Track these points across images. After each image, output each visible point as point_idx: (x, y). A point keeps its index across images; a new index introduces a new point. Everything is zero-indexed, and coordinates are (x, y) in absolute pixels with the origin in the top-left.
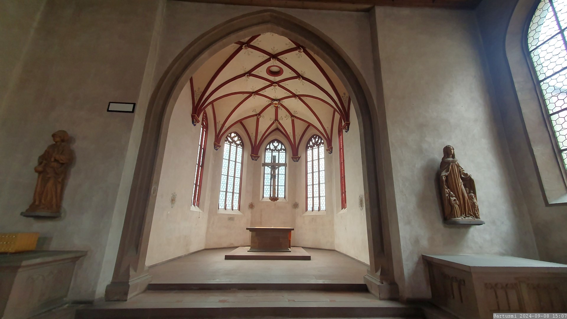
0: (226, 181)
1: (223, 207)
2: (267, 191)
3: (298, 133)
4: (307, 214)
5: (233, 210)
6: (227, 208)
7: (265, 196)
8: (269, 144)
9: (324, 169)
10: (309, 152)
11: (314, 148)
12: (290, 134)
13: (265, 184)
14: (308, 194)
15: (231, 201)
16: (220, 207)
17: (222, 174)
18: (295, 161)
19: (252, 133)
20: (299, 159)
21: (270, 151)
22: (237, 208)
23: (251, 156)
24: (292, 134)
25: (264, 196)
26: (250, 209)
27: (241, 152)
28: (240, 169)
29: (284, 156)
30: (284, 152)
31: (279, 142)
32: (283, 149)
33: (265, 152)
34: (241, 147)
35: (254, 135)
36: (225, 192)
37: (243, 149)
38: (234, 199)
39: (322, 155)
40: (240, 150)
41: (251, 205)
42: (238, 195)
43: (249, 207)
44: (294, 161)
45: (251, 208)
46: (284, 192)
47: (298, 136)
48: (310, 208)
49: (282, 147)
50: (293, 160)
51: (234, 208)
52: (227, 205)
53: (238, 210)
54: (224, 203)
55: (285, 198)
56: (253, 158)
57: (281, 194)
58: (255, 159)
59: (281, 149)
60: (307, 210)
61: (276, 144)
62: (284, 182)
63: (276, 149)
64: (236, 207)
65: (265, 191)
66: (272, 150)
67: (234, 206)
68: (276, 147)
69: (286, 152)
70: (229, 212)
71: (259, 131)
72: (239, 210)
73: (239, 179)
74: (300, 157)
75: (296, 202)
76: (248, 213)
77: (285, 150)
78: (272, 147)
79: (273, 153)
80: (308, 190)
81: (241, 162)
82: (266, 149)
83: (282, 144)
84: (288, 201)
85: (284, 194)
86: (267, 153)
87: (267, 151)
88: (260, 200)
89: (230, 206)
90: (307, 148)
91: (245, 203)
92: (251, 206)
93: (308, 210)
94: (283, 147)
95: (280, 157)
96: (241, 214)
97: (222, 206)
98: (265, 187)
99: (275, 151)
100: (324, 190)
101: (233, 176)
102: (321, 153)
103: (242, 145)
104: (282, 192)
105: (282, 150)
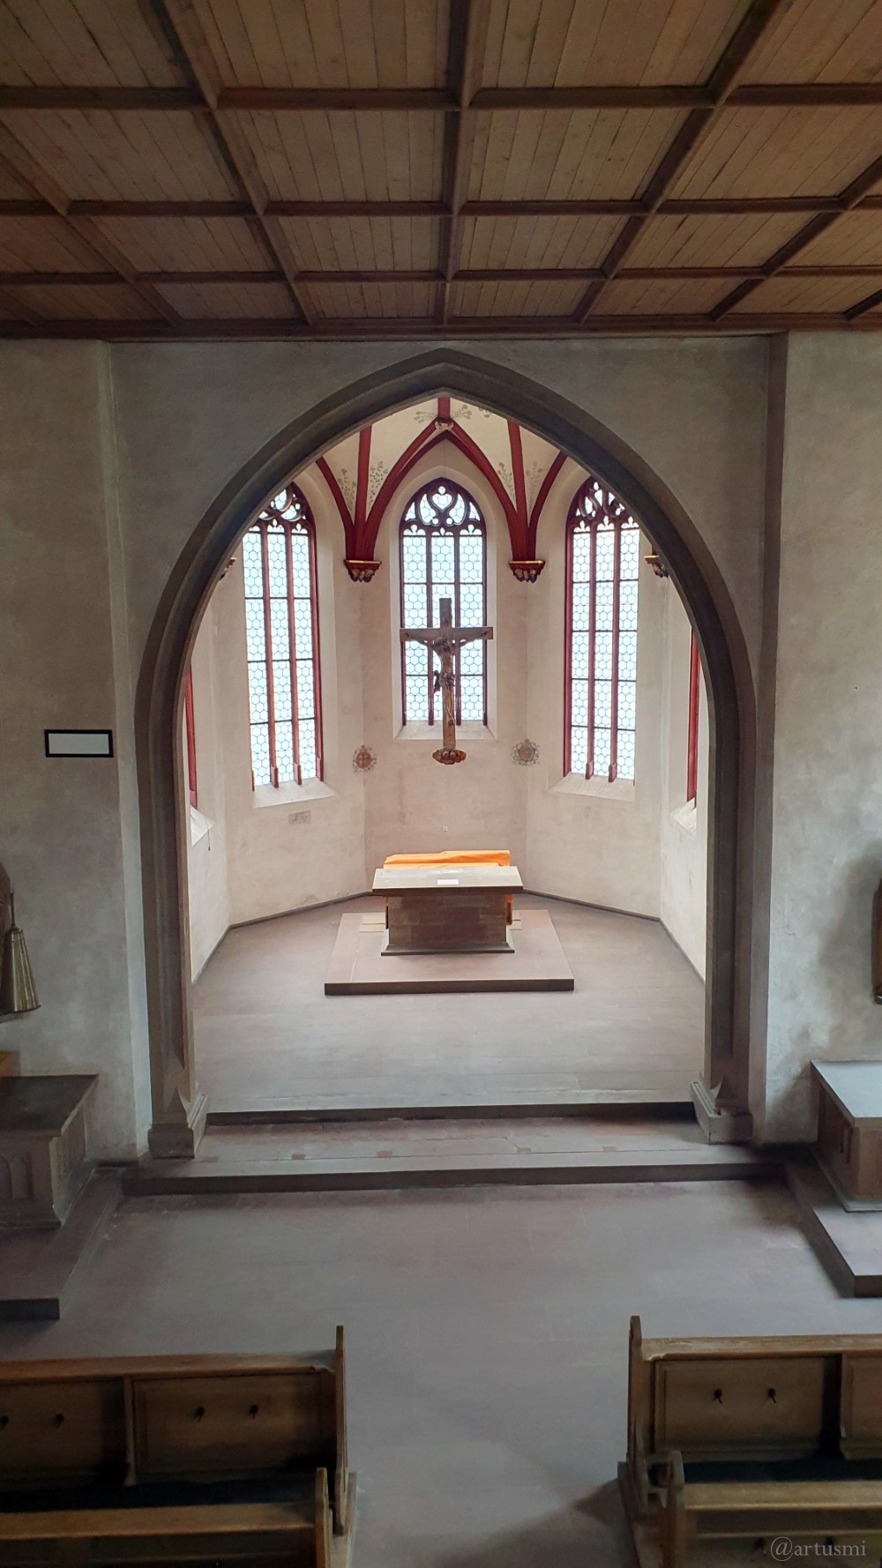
0: (264, 683)
1: (267, 780)
2: (419, 698)
3: (535, 464)
4: (565, 786)
5: (300, 782)
6: (280, 780)
7: (410, 715)
8: (416, 499)
9: (635, 627)
10: (581, 541)
11: (600, 527)
12: (500, 468)
13: (409, 669)
14: (575, 711)
15: (290, 753)
16: (257, 782)
17: (250, 658)
18: (521, 579)
19: (344, 471)
20: (538, 573)
21: (422, 532)
22: (313, 774)
23: (350, 567)
24: (509, 469)
25: (408, 719)
26: (360, 769)
27: (306, 549)
28: (310, 625)
29: (479, 550)
30: (478, 532)
31: (454, 489)
32: (474, 522)
33: (401, 537)
34: (305, 531)
35: (353, 476)
36: (267, 725)
37: (312, 536)
38: (302, 743)
39: (632, 565)
40: (300, 542)
41: (363, 755)
42: (312, 724)
43: (356, 764)
44: (518, 578)
45: (363, 766)
46: (481, 698)
47: (537, 473)
48: (578, 763)
49: (468, 510)
50: (515, 574)
51: (304, 775)
52: (281, 770)
53: (318, 780)
54: (267, 763)
55: (485, 722)
56: (355, 573)
57: (470, 706)
58: (361, 577)
59: (467, 522)
60: (570, 769)
61: (442, 499)
62: (480, 660)
63: (443, 524)
64: (309, 770)
65: (409, 698)
66: (430, 530)
67: (302, 769)
68: (442, 515)
69: (484, 536)
70: (290, 794)
71: (373, 462)
72: (322, 779)
73: (310, 663)
74: (542, 566)
75: (527, 741)
76: (356, 784)
77: (481, 524)
78: (428, 515)
79: (433, 540)
80: (575, 695)
81: (312, 594)
82: (405, 525)
83: (468, 498)
84: (496, 736)
85: (480, 706)
86: (406, 541)
87: (406, 532)
88: (394, 735)
89: (290, 768)
90: (572, 522)
91: (340, 754)
92: (363, 759)
93: (573, 770)
94: (474, 514)
95: (462, 558)
96: (331, 793)
97: (262, 777)
98: (409, 681)
99: (442, 531)
100: (633, 706)
101: (288, 657)
102: (628, 557)
103: (308, 520)
104: (474, 698)
105: (471, 527)
